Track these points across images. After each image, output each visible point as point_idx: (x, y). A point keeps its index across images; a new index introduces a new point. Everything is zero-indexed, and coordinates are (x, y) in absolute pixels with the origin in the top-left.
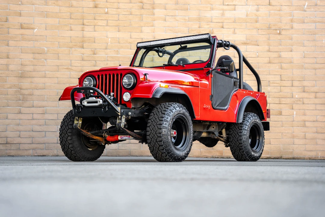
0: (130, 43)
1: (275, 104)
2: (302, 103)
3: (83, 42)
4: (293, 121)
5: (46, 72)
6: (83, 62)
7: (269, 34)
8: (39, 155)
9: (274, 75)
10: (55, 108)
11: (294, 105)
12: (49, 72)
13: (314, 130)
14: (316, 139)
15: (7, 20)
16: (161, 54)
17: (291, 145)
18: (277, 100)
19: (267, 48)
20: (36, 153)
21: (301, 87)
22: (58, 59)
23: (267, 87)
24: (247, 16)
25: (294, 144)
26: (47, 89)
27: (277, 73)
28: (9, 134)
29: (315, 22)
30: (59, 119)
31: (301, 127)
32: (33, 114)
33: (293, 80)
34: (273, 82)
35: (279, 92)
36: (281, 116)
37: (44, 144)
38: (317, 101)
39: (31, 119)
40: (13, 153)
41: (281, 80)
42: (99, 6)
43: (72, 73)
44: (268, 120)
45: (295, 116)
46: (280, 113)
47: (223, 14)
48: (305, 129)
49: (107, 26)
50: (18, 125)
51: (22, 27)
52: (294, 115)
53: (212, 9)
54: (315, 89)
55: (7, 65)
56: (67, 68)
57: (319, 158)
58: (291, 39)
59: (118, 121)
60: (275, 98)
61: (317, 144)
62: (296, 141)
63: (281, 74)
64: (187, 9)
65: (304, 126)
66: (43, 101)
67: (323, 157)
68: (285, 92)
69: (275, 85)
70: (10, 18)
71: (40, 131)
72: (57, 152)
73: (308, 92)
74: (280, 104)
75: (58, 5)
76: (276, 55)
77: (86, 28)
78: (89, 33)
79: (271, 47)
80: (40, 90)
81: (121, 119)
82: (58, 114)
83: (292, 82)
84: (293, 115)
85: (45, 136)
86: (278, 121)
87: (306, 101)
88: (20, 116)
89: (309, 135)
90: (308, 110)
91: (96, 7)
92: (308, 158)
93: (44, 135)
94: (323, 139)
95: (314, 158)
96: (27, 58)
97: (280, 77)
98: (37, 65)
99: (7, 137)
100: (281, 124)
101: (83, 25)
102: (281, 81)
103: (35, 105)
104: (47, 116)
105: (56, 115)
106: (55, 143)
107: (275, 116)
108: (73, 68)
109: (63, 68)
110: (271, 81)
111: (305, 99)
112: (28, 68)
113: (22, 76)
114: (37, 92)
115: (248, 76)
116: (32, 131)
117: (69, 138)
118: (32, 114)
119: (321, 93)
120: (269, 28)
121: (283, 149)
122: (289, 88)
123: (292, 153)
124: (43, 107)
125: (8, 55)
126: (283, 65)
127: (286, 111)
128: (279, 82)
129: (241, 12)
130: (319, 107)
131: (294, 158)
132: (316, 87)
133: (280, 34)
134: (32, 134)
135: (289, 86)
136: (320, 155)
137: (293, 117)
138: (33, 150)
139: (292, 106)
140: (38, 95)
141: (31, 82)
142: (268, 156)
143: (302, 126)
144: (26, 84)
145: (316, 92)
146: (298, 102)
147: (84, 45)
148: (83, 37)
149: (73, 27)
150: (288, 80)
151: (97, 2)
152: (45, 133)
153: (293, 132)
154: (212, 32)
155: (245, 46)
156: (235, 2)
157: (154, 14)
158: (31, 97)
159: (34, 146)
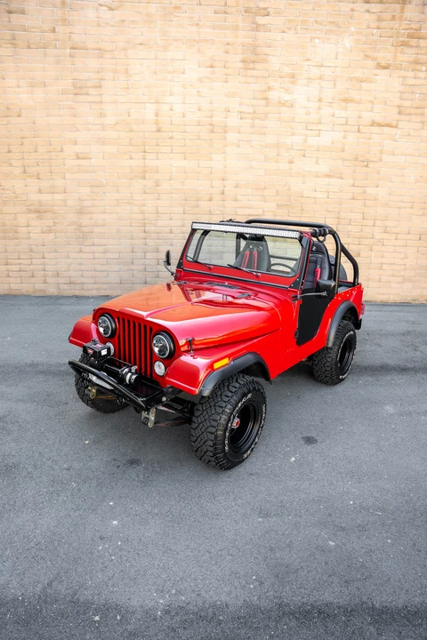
0: (198, 172)
1: (353, 245)
2: (382, 244)
3: (145, 172)
4: (370, 264)
5: (105, 207)
6: (145, 196)
7: (354, 166)
9: (357, 213)
10: (117, 246)
11: (373, 246)
12: (108, 207)
13: (391, 273)
14: (390, 282)
15: (62, 150)
18: (357, 241)
19: (351, 182)
20: (101, 293)
21: (383, 227)
22: (118, 192)
24: (332, 143)
26: (107, 226)
27: (360, 211)
28: (71, 273)
29: (406, 155)
30: (121, 258)
31: (378, 269)
35: (360, 232)
37: (107, 284)
38: (397, 243)
39: (92, 258)
40: (77, 293)
42: (163, 130)
43: (133, 208)
46: (359, 255)
47: (305, 141)
48: (381, 272)
49: (171, 152)
50: (80, 264)
51: (78, 158)
53: (293, 134)
54: (397, 230)
55: (65, 200)
56: (128, 203)
58: (379, 173)
61: (390, 287)
63: (364, 212)
64: (265, 134)
65: (381, 269)
66: (104, 238)
68: (366, 232)
69: (357, 224)
70: (65, 148)
71: (102, 271)
73: (389, 233)
75: (116, 130)
77: (148, 156)
78: (151, 162)
79: (356, 181)
80: (100, 227)
83: (375, 221)
84: (370, 257)
87: (386, 242)
88: (81, 255)
89: (384, 278)
90: (387, 252)
91: (159, 131)
93: (107, 275)
94: (397, 282)
96: (85, 191)
97: (363, 215)
98: (96, 200)
99: (70, 277)
101: (145, 152)
102: (363, 220)
103: (95, 243)
104: (108, 255)
105: (118, 254)
106: (118, 283)
108: (135, 202)
109: (124, 202)
110: (353, 219)
111: (386, 240)
112: (86, 204)
113: (81, 212)
114: (97, 230)
116: (95, 270)
118: (93, 253)
119: (402, 234)
120: (356, 159)
124: (104, 245)
125: (65, 190)
126: (368, 202)
127: (364, 252)
128: (361, 221)
129: (326, 139)
130: (398, 249)
132: (398, 228)
133: (367, 166)
134: (94, 273)
135: (371, 226)
138: (97, 290)
139: (371, 248)
140: (98, 233)
141: (91, 219)
144: (85, 220)
145: (398, 233)
146: (378, 243)
147: (146, 175)
148: (145, 166)
149: (133, 155)
150: (371, 219)
151: (160, 125)
152: (108, 272)
154: (291, 162)
155: (327, 180)
156: (320, 127)
157: (226, 139)
158: (91, 234)
159: (97, 286)
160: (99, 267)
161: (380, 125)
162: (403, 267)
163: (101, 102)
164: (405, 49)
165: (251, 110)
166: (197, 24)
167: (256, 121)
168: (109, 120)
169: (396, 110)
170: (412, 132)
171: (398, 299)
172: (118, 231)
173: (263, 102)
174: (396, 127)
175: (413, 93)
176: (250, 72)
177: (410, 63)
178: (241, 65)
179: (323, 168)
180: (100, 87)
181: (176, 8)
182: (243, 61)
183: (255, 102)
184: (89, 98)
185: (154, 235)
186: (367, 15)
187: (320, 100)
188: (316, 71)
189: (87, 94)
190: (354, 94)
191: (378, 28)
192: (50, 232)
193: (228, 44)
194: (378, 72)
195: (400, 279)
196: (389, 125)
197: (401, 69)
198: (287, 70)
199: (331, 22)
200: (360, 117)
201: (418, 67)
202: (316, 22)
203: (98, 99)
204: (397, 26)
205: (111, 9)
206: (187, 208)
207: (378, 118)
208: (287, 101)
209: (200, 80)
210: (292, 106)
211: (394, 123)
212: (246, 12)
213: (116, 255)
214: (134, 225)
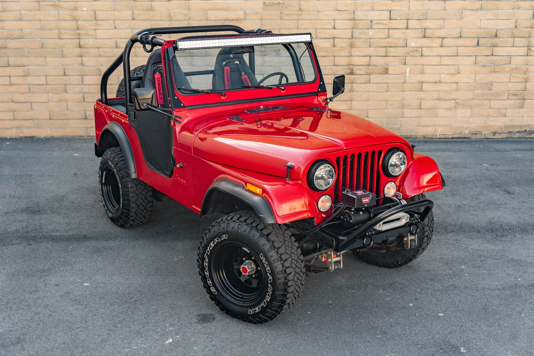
1: (379, 57)
2: (420, 55)
4: (404, 83)
5: (22, 12)
8: (27, 135)
9: (380, 10)
10: (42, 67)
11: (407, 58)
12: (26, 11)
13: (435, 95)
14: (436, 108)
17: (399, 118)
18: (382, 51)
20: (22, 133)
21: (421, 30)
23: (368, 30)
25: (403, 117)
26: (26, 38)
27: (385, 8)
30: (48, 83)
31: (416, 91)
32: (10, 76)
33: (408, 19)
34: (377, 22)
35: (387, 38)
36: (387, 75)
37: (31, 121)
38: (443, 51)
39: (8, 84)
41: (390, 19)
43: (62, 12)
45: (408, 74)
46: (386, 71)
48: (421, 94)
52: (406, 73)
54: (442, 33)
56: (53, 5)
57: (438, 137)
60: (379, 47)
61: (437, 116)
62: (407, 112)
63: (390, 9)
65: (421, 89)
66: (23, 56)
67: (443, 135)
68: (396, 38)
69: (381, 26)
71: (23, 102)
72: (52, 131)
73: (430, 38)
74: (386, 56)
80: (16, 40)
82: (46, 76)
83: (408, 22)
84: (404, 73)
85: (32, 108)
86: (382, 83)
87: (426, 51)
89: (426, 104)
90: (428, 65)
92: (422, 136)
93: (30, 107)
94: (447, 109)
95: (430, 136)
97: (389, 13)
98: (7, 2)
100: (386, 87)
102: (391, 21)
103: (11, 63)
104: (30, 80)
105: (44, 78)
106: (47, 119)
107: (377, 75)
108: (62, 4)
109: (47, 5)
110: (375, 20)
111: (425, 48)
114: (11, 44)
115: (340, 12)
116: (13, 101)
118: (8, 78)
119: (450, 39)
121: (386, 124)
122: (402, 31)
123: (399, 129)
124: (24, 66)
127: (394, 67)
128: (385, 22)
130: (445, 61)
132: (443, 29)
134: (12, 105)
135: (402, 29)
136: (440, 132)
137: (405, 76)
138: (17, 129)
139: (404, 60)
140: (14, 49)
143: (416, 89)
145: (443, 38)
146: (414, 53)
150: (401, 19)
152: (31, 104)
153: (404, 100)
158: (4, 51)
159: (17, 123)
160: (21, 98)
162: (454, 86)
171: (449, 133)
172: (43, 46)
185: (93, 51)
195: (451, 104)
206: (136, 12)
213: (42, 80)
214: (64, 36)
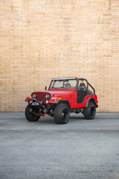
0: (51, 72)
3: (35, 72)
4: (108, 99)
6: (35, 79)
7: (100, 68)
11: (108, 93)
12: (23, 83)
13: (116, 102)
14: (116, 105)
15: (9, 66)
16: (60, 81)
17: (107, 107)
18: (103, 92)
19: (99, 73)
21: (111, 87)
22: (26, 78)
23: (99, 87)
24: (92, 62)
26: (23, 89)
27: (103, 82)
29: (116, 64)
32: (18, 97)
35: (104, 89)
38: (116, 92)
39: (17, 99)
40: (12, 111)
42: (40, 59)
43: (31, 83)
44: (97, 104)
46: (104, 96)
47: (84, 62)
49: (43, 66)
50: (13, 101)
51: (14, 68)
53: (80, 60)
54: (116, 88)
55: (9, 81)
58: (108, 70)
59: (44, 111)
61: (116, 107)
62: (109, 106)
64: (71, 60)
65: (112, 101)
66: (21, 93)
68: (106, 89)
69: (102, 86)
70: (10, 65)
73: (113, 89)
75: (26, 60)
76: (102, 76)
77: (36, 67)
78: (37, 69)
79: (101, 73)
81: (45, 110)
83: (108, 85)
84: (108, 97)
87: (113, 92)
88: (14, 98)
89: (113, 104)
90: (113, 95)
91: (39, 60)
95: (115, 112)
96: (16, 78)
98: (19, 80)
99: (10, 105)
100: (104, 100)
101: (35, 66)
103: (19, 94)
107: (102, 97)
108: (32, 81)
109: (28, 81)
112: (16, 82)
113: (14, 84)
114: (19, 90)
115: (93, 83)
117: (28, 114)
119: (118, 89)
120: (100, 66)
123: (108, 110)
124: (21, 95)
125: (10, 77)
126: (105, 79)
127: (106, 95)
128: (103, 85)
129: (90, 61)
130: (117, 94)
131: (108, 112)
133: (104, 68)
134: (18, 104)
135: (107, 87)
136: (117, 111)
138: (18, 110)
141: (17, 86)
142: (99, 111)
144: (16, 87)
146: (110, 92)
148: (35, 70)
149: (31, 67)
151: (40, 58)
153: (108, 103)
154: (80, 68)
155: (91, 73)
156: (88, 57)
157: (59, 62)
158: (17, 91)
159: (18, 108)
160: (20, 102)
161: (106, 56)
163: (22, 52)
164: (112, 35)
165: (66, 53)
166: (50, 30)
167: (68, 57)
168: (24, 57)
169: (111, 52)
170: (117, 58)
172: (26, 90)
173: (70, 51)
174: (112, 56)
175: (116, 46)
176: (66, 43)
177: (114, 38)
178: (64, 41)
179: (90, 70)
180: (22, 47)
181: (44, 26)
182: (64, 40)
183: (68, 51)
184: (18, 50)
186: (99, 27)
187: (87, 50)
188: (86, 42)
189: (18, 49)
190: (97, 48)
191: (103, 30)
192: (4, 90)
193: (60, 35)
194: (104, 41)
196: (109, 56)
197: (111, 40)
198: (77, 42)
199: (89, 29)
200: (100, 54)
201: (116, 39)
202: (85, 29)
203: (21, 50)
204: (108, 29)
205: (26, 27)
207: (106, 54)
208: (78, 50)
209: (52, 45)
210: (79, 52)
211: (111, 55)
212: (64, 27)
214: (31, 88)
